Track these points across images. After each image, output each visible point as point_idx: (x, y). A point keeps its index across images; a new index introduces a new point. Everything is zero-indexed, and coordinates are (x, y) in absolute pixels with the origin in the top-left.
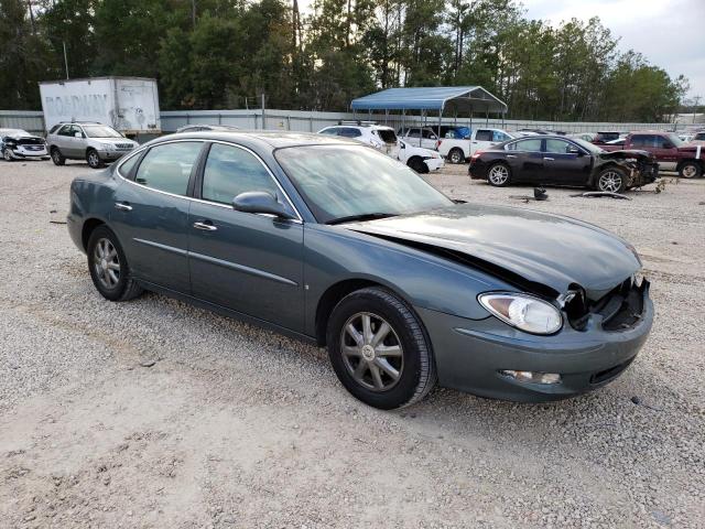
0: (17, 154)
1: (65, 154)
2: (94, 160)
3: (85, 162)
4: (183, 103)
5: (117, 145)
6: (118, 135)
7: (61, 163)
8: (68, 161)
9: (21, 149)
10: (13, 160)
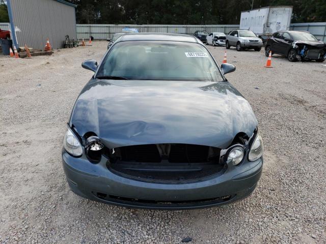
0: (217, 43)
1: (230, 44)
2: (239, 47)
3: (235, 48)
4: (308, 18)
5: (250, 41)
6: (255, 36)
7: (228, 48)
8: (231, 47)
9: (219, 42)
10: (215, 46)
